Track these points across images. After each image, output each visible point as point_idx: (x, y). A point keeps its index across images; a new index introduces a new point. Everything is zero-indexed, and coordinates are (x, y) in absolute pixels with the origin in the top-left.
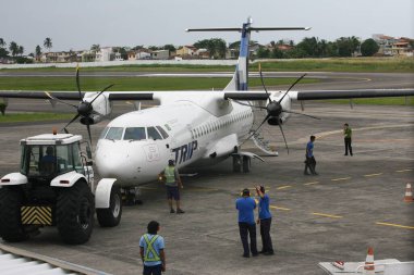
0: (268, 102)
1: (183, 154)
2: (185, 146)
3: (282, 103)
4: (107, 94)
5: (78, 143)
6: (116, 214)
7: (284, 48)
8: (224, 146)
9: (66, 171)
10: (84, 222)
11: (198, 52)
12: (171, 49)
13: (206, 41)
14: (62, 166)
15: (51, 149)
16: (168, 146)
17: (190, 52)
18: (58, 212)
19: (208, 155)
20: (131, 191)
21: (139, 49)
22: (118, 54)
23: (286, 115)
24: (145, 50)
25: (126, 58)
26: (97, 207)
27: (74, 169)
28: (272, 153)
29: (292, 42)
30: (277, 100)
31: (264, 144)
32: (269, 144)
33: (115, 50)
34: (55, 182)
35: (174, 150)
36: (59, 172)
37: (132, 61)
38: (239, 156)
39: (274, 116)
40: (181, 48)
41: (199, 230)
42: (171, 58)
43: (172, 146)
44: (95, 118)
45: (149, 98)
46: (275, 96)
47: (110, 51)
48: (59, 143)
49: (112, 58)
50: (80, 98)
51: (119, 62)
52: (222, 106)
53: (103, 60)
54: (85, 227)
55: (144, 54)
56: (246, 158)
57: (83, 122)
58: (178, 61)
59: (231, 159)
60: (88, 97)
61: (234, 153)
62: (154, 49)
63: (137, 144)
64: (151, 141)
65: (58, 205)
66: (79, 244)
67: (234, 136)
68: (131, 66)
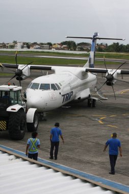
0: (107, 74)
1: (67, 97)
2: (68, 94)
3: (114, 75)
4: (29, 66)
5: (20, 90)
6: (36, 126)
7: (103, 47)
8: (84, 94)
9: (14, 104)
10: (21, 129)
11: (62, 47)
12: (50, 44)
13: (66, 42)
14: (12, 102)
15: (7, 93)
16: (60, 94)
17: (59, 46)
18: (9, 124)
19: (77, 98)
20: (42, 114)
21: (35, 44)
22: (25, 46)
23: (115, 81)
24: (38, 45)
25: (29, 48)
26: (27, 122)
27: (18, 103)
28: (105, 98)
29: (106, 44)
30: (112, 73)
31: (101, 94)
32: (104, 94)
33: (24, 44)
34: (9, 109)
35: (63, 96)
36: (11, 104)
37: (31, 49)
38: (91, 99)
39: (110, 81)
40: (55, 44)
41: (76, 136)
42: (50, 49)
43: (62, 94)
44: (23, 77)
45: (50, 69)
46: (110, 71)
47: (22, 44)
48: (11, 90)
49: (22, 47)
50: (17, 67)
51: (25, 49)
52: (84, 75)
53: (18, 48)
54: (22, 132)
55: (37, 46)
56: (94, 100)
57: (17, 79)
58: (53, 50)
59: (87, 100)
60: (20, 67)
61: (89, 98)
62: (42, 44)
63: (46, 92)
64: (52, 91)
65: (10, 120)
66: (20, 140)
67: (88, 89)
68: (31, 52)
